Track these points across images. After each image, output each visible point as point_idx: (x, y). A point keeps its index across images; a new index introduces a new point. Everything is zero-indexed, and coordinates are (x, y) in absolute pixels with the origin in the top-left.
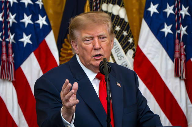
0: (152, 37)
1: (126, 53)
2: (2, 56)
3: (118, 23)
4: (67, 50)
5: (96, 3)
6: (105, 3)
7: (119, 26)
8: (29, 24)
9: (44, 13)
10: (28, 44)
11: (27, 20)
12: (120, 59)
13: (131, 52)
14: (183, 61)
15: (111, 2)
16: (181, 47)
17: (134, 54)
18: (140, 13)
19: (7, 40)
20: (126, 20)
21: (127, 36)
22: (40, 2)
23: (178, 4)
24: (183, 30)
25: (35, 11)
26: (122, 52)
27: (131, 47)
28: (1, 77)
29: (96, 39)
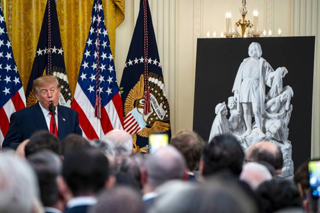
0: (82, 93)
1: (66, 102)
3: (62, 84)
4: (31, 98)
5: (50, 71)
6: (55, 71)
7: (63, 86)
8: (9, 82)
9: (18, 76)
10: (8, 93)
11: (8, 79)
12: (63, 104)
13: (69, 101)
14: (100, 108)
15: (59, 71)
16: (99, 99)
17: (71, 103)
18: (76, 79)
20: (67, 82)
21: (68, 91)
22: (16, 69)
23: (98, 74)
24: (101, 90)
25: (13, 74)
26: (64, 101)
27: (69, 98)
29: (49, 91)
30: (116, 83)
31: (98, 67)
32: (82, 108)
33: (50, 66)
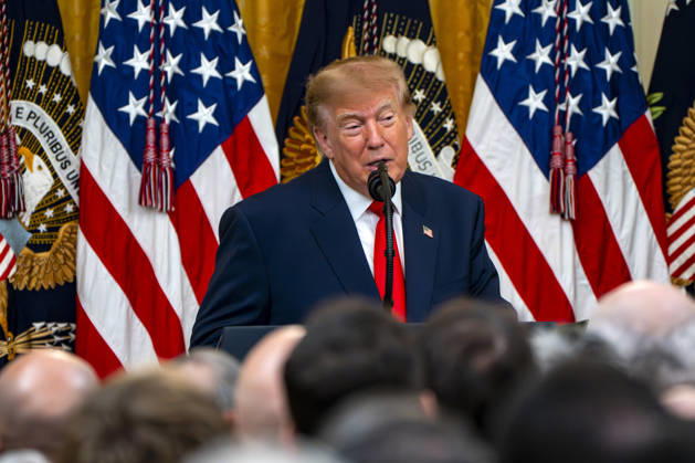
0: (499, 118)
1: (437, 154)
2: (146, 152)
3: (420, 82)
4: (299, 142)
5: (371, 34)
6: (391, 33)
7: (422, 91)
8: (212, 79)
9: (246, 54)
10: (208, 125)
11: (208, 69)
12: (423, 167)
13: (448, 153)
14: (571, 177)
15: (406, 33)
16: (566, 143)
17: (455, 158)
18: (473, 63)
19: (159, 114)
20: (440, 76)
21: (441, 113)
22: (238, 29)
23: (562, 43)
24: (573, 104)
25: (226, 48)
26: (428, 150)
27: (448, 140)
28: (140, 203)
29: (371, 123)
30: (636, 74)
31: (560, 13)
32: (499, 177)
33: (370, 13)
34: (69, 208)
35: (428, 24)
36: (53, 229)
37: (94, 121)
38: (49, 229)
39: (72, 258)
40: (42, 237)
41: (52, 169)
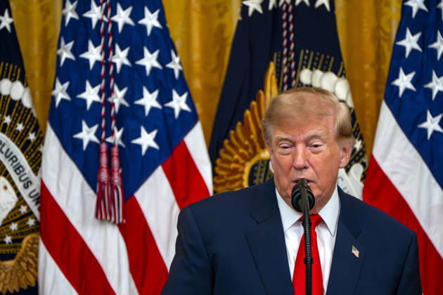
0: (401, 139)
1: (347, 171)
2: (100, 173)
4: (229, 162)
5: (290, 69)
6: (306, 67)
8: (153, 109)
9: (183, 87)
10: (150, 149)
11: (149, 100)
13: (357, 170)
15: (319, 67)
17: (364, 173)
18: (377, 91)
19: (110, 140)
20: (350, 103)
22: (175, 65)
25: (164, 82)
27: (357, 158)
28: (97, 216)
29: (300, 148)
32: (402, 189)
33: (289, 50)
34: (31, 222)
35: (339, 58)
36: (17, 241)
37: (52, 147)
38: (14, 241)
39: (34, 265)
40: (8, 247)
41: (16, 189)
